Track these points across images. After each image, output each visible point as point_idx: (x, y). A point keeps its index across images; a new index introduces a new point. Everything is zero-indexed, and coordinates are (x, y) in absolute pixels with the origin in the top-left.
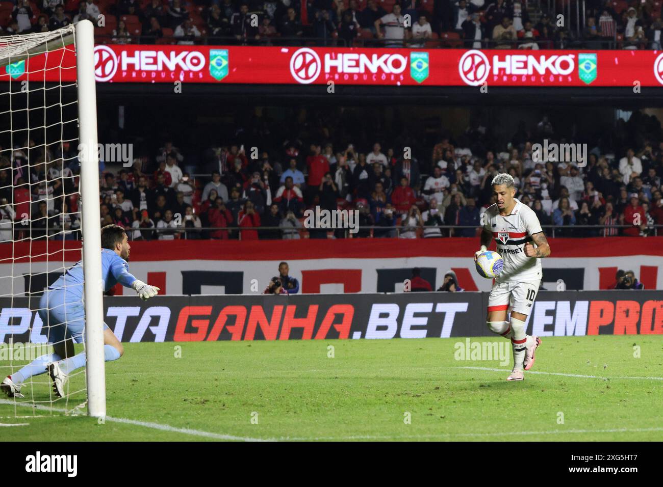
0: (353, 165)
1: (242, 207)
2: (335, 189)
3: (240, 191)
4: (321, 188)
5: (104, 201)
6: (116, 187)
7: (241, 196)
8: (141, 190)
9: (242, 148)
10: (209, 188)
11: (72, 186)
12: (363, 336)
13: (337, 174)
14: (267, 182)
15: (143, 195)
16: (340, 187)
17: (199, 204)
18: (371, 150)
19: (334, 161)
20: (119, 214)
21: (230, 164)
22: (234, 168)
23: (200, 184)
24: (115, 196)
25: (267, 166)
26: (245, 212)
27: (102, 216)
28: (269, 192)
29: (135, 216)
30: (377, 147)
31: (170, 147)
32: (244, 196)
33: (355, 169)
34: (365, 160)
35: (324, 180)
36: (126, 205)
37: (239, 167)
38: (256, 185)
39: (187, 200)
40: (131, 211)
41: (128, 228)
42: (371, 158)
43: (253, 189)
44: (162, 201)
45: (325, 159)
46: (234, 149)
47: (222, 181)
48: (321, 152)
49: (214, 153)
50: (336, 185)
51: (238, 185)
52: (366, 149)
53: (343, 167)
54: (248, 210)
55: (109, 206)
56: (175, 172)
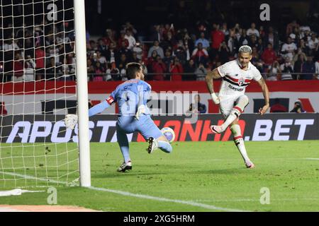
0: (238, 36)
1: (172, 61)
2: (228, 50)
3: (171, 51)
4: (220, 50)
5: (89, 57)
6: (96, 49)
7: (171, 54)
8: (111, 51)
9: (172, 25)
10: (152, 49)
11: (70, 48)
12: (251, 139)
13: (229, 42)
14: (187, 46)
15: (112, 53)
16: (231, 50)
17: (146, 59)
18: (250, 27)
19: (227, 33)
20: (98, 65)
21: (164, 35)
22: (168, 38)
23: (147, 48)
24: (95, 54)
25: (187, 36)
26: (174, 64)
27: (88, 66)
28: (188, 52)
29: (107, 67)
30: (254, 25)
31: (129, 25)
32: (173, 54)
33: (240, 39)
34: (246, 33)
35: (221, 45)
36: (102, 60)
37: (170, 37)
38: (180, 48)
39: (139, 57)
40: (105, 64)
41: (103, 73)
42: (249, 32)
43: (178, 50)
44: (123, 57)
45: (222, 33)
46: (167, 26)
47: (160, 45)
48: (220, 28)
49: (155, 28)
50: (229, 48)
51: (170, 48)
52: (246, 27)
53: (233, 37)
54: (176, 63)
55: (92, 60)
56: (131, 40)
